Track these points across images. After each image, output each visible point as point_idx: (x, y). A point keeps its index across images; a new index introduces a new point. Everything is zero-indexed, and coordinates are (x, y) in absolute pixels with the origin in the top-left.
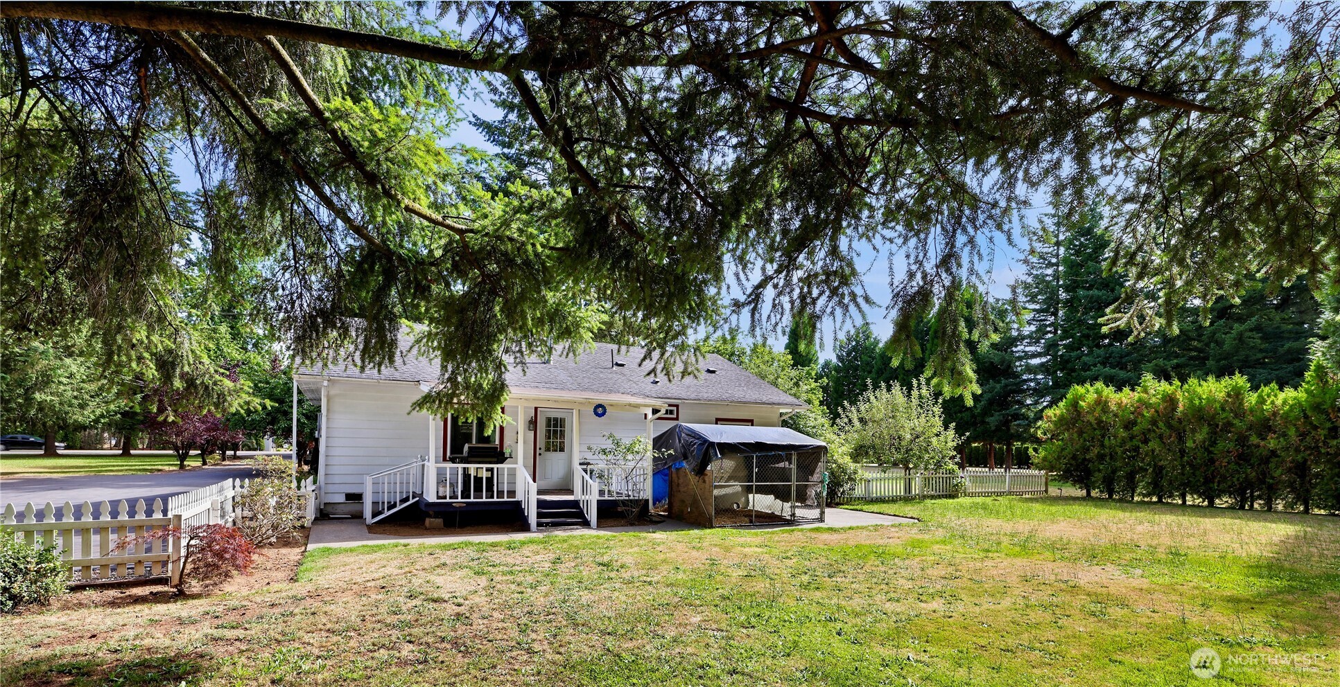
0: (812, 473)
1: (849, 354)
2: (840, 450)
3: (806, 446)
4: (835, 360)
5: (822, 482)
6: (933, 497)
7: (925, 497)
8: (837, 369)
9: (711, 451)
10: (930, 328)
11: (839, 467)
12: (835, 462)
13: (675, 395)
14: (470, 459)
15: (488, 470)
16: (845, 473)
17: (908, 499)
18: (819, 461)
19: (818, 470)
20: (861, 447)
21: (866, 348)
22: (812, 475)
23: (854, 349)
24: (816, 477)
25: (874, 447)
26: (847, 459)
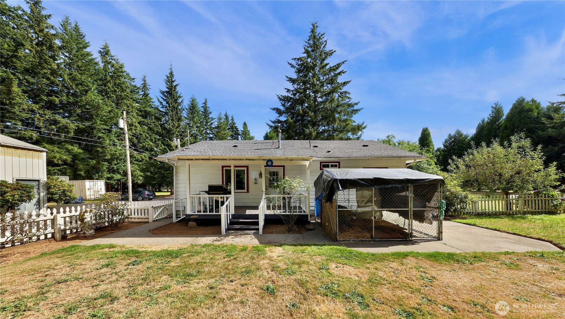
0: (429, 200)
1: (450, 144)
2: (452, 183)
3: (422, 180)
4: (442, 147)
5: (439, 208)
6: (533, 213)
7: (525, 213)
8: (444, 151)
9: (335, 185)
10: (501, 126)
11: (452, 193)
12: (449, 191)
13: (336, 156)
14: (210, 192)
15: (221, 198)
16: (458, 198)
17: (509, 214)
18: (436, 191)
19: (434, 198)
20: (467, 181)
21: (460, 141)
22: (429, 202)
23: (453, 141)
24: (433, 203)
25: (477, 181)
26: (459, 189)
